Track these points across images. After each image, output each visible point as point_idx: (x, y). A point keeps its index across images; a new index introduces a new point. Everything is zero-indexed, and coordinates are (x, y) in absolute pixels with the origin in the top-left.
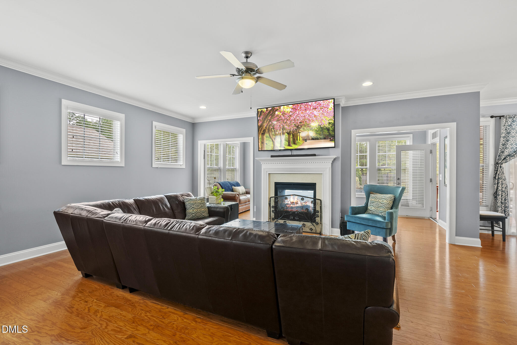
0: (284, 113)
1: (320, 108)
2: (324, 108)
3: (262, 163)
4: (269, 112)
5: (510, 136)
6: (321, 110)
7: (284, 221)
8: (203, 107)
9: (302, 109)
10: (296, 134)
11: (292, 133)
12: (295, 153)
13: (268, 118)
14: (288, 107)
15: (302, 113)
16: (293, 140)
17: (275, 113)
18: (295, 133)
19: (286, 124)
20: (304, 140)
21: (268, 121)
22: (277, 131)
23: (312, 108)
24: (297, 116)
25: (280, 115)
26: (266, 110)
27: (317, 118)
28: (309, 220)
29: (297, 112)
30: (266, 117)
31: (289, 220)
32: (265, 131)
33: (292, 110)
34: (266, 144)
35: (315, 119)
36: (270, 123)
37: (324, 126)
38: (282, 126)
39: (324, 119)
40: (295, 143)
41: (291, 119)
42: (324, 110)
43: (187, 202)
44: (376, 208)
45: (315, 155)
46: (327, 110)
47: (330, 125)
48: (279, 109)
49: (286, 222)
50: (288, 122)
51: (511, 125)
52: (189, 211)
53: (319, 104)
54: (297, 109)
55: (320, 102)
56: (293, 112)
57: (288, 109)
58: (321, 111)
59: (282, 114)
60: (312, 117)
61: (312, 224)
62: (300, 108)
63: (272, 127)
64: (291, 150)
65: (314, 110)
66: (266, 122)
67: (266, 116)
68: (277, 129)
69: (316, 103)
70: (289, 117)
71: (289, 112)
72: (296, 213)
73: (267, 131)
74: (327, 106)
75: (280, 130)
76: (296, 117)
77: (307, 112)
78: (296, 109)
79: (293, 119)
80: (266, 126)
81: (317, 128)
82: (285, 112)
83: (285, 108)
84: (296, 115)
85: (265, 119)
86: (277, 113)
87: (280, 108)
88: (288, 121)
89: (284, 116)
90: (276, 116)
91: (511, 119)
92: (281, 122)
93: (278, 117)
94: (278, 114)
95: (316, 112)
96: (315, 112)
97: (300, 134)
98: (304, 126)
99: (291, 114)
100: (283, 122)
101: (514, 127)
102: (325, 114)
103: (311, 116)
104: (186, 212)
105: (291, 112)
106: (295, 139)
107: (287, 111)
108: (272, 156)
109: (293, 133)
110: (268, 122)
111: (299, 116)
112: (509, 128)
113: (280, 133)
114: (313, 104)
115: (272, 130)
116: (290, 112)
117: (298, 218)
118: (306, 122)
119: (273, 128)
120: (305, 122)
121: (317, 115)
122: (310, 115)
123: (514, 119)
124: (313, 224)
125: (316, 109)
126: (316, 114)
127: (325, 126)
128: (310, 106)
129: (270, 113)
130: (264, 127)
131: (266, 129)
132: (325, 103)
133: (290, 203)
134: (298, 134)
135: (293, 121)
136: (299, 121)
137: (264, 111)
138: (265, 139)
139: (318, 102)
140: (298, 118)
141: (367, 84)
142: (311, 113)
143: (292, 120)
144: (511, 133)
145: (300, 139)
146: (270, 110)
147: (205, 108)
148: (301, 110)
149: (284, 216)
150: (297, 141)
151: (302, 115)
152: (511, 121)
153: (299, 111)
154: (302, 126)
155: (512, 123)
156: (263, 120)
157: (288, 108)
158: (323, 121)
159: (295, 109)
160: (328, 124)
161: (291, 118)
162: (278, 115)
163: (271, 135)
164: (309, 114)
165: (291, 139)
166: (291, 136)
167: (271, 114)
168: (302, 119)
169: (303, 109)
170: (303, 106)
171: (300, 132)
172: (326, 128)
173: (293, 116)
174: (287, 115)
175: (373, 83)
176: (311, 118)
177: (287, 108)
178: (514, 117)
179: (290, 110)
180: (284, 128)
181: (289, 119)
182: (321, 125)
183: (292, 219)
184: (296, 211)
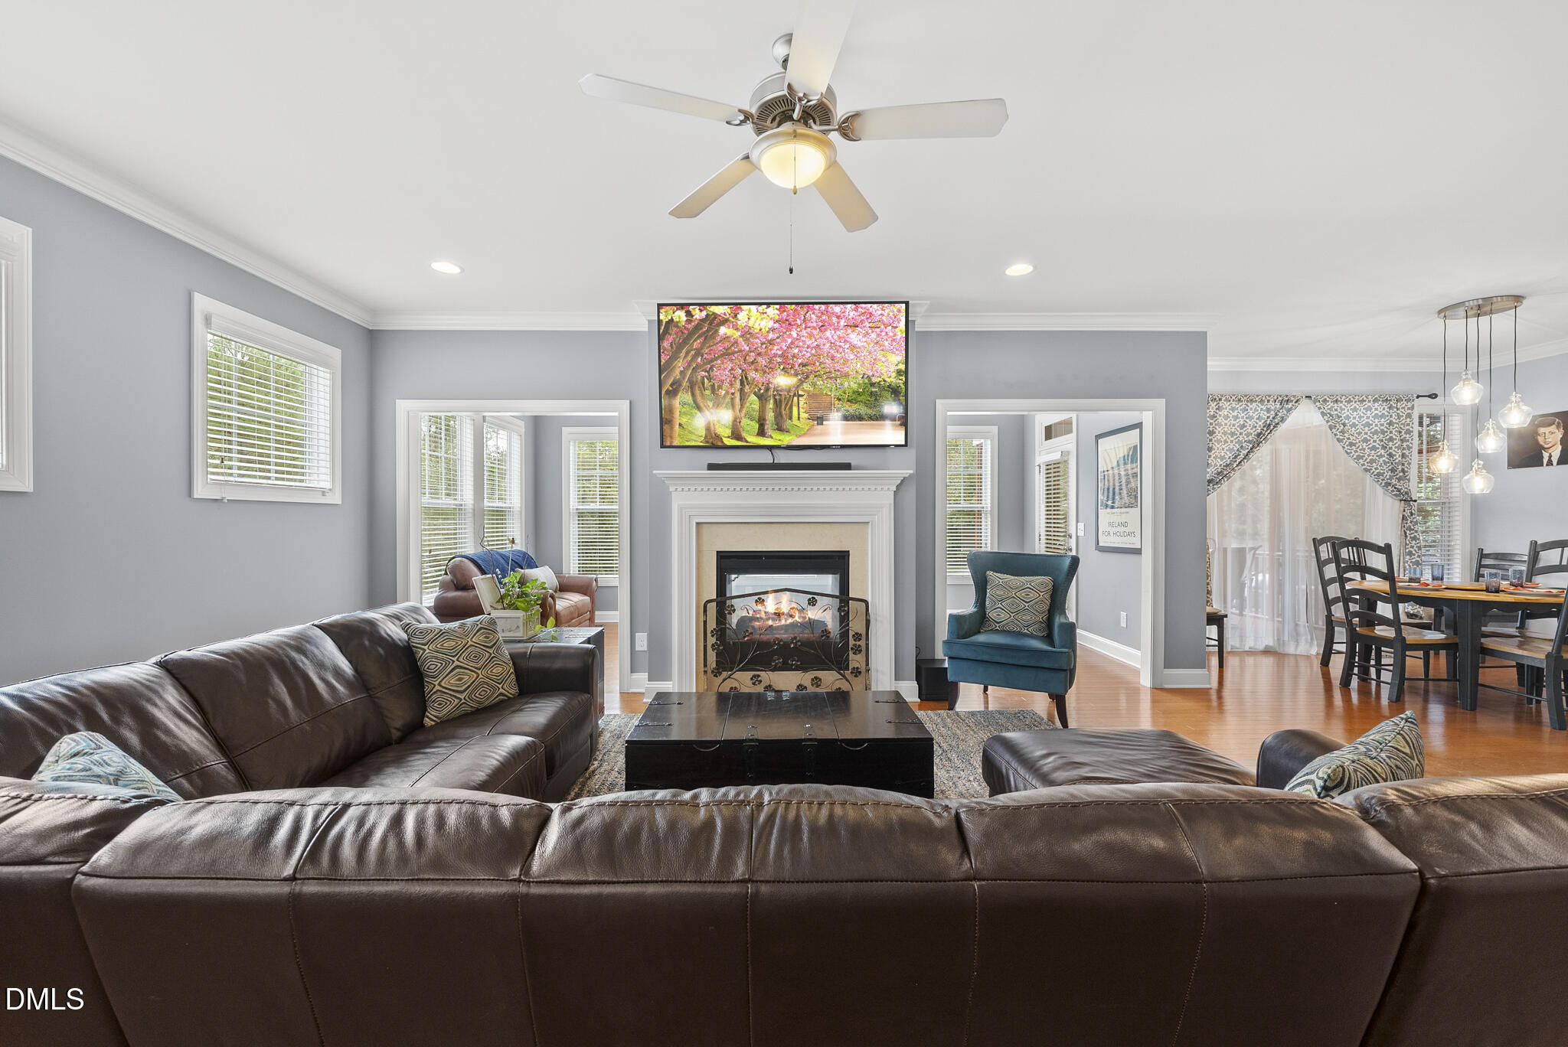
0: (747, 333)
1: (868, 325)
2: (882, 327)
3: (672, 489)
4: (698, 327)
5: (1213, 440)
6: (873, 332)
7: (754, 676)
8: (446, 267)
9: (810, 325)
10: (788, 402)
11: (774, 395)
12: (783, 457)
13: (692, 344)
14: (763, 316)
15: (811, 335)
16: (776, 418)
17: (717, 331)
18: (783, 397)
19: (753, 367)
20: (813, 420)
21: (693, 352)
22: (720, 387)
23: (842, 323)
24: (792, 343)
25: (735, 337)
26: (686, 321)
27: (858, 355)
28: (833, 664)
29: (794, 334)
30: (686, 341)
31: (770, 670)
32: (680, 385)
33: (775, 325)
34: (680, 425)
35: (852, 357)
36: (699, 359)
37: (880, 379)
38: (741, 371)
39: (883, 359)
40: (780, 429)
41: (773, 352)
42: (883, 334)
43: (426, 647)
44: (1012, 615)
45: (847, 466)
46: (891, 334)
47: (901, 378)
48: (731, 318)
49: (759, 676)
50: (762, 361)
51: (1214, 416)
52: (439, 685)
53: (865, 312)
54: (792, 323)
55: (871, 309)
56: (780, 332)
57: (765, 320)
58: (873, 336)
59: (742, 336)
60: (844, 351)
61: (841, 674)
62: (804, 320)
63: (703, 373)
64: (770, 448)
65: (849, 331)
66: (685, 357)
67: (684, 339)
68: (722, 381)
69: (856, 311)
70: (764, 346)
71: (767, 329)
72: (792, 646)
73: (685, 384)
74: (891, 321)
75: (731, 385)
76: (789, 347)
77: (828, 333)
78: (790, 324)
79: (780, 353)
80: (682, 369)
81: (859, 384)
82: (751, 331)
83: (752, 319)
84: (789, 341)
85: (679, 348)
86: (723, 330)
87: (736, 316)
88: (760, 359)
89: (747, 340)
90: (720, 341)
91: (1215, 403)
92: (737, 361)
93: (727, 344)
94: (728, 334)
95: (854, 337)
96: (851, 336)
97: (800, 398)
98: (816, 376)
99: (771, 336)
100: (745, 360)
101: (1220, 421)
102: (886, 343)
103: (840, 346)
104: (427, 689)
105: (773, 330)
106: (782, 416)
107: (759, 328)
108: (712, 467)
109: (777, 397)
110: (689, 358)
111: (801, 344)
112: (1212, 421)
113: (733, 394)
114: (848, 311)
115: (703, 384)
116: (768, 332)
117: (798, 661)
118: (823, 366)
119: (709, 379)
120: (818, 364)
121: (859, 344)
122: (838, 343)
123: (1220, 404)
124: (844, 676)
125: (857, 326)
126: (855, 343)
127: (884, 381)
128: (838, 317)
129: (701, 329)
130: (677, 371)
131: (684, 379)
132: (887, 311)
133: (763, 615)
134: (795, 399)
135: (779, 360)
136: (800, 361)
137: (677, 322)
138: (678, 410)
139: (863, 305)
140: (796, 351)
141: (1019, 269)
142: (840, 337)
143: (776, 355)
144: (1215, 433)
145: (799, 414)
146: (700, 320)
147: (456, 270)
148: (806, 327)
149: (751, 658)
150: (789, 422)
151: (808, 342)
152: (1215, 408)
153: (798, 330)
154: (807, 377)
155: (1217, 411)
156: (672, 348)
157: (762, 319)
158: (879, 366)
159: (786, 323)
160: (894, 375)
161: (771, 350)
162: (727, 337)
163: (699, 399)
164: (833, 341)
165: (770, 416)
166: (771, 406)
167: (704, 333)
168: (809, 355)
169: (814, 324)
170: (813, 316)
171: (801, 393)
172: (889, 387)
173: (778, 344)
174: (758, 338)
175: (1035, 268)
176: (841, 353)
177: (760, 318)
178: (1220, 400)
179: (771, 324)
180: (746, 378)
181: (763, 351)
182: (873, 375)
183: (780, 665)
184: (793, 639)
